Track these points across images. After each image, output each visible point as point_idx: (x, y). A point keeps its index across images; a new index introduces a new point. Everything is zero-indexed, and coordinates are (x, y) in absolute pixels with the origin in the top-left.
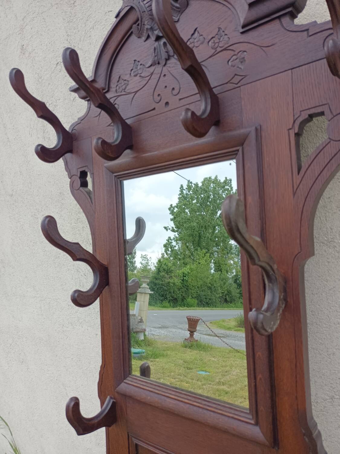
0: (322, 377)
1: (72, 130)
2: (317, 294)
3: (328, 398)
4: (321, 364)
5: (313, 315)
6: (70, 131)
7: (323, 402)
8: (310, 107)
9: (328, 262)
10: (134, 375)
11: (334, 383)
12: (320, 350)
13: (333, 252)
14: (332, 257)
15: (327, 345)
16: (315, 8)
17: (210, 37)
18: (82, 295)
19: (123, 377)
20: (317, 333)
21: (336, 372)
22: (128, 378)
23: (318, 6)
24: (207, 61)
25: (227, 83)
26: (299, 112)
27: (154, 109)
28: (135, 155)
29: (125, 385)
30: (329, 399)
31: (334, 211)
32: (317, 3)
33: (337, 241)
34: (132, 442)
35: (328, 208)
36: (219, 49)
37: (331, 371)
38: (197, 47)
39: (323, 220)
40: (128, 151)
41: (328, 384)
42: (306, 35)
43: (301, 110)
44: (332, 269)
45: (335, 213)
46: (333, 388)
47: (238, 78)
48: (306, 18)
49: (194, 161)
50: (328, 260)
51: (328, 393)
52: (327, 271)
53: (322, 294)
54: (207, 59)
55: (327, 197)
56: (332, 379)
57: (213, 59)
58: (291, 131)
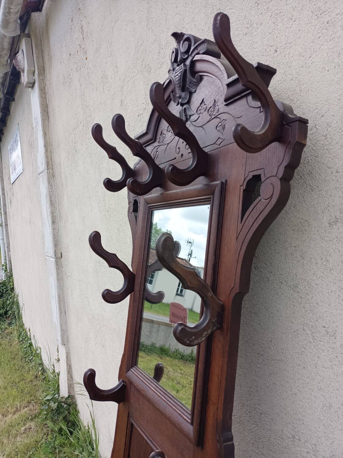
0: (286, 414)
1: (135, 168)
2: (285, 333)
3: (291, 436)
4: (287, 401)
5: (282, 352)
6: (133, 169)
7: (287, 439)
8: (254, 170)
9: (294, 305)
10: (138, 368)
11: (295, 423)
12: (286, 387)
13: (297, 297)
14: (296, 301)
15: (291, 384)
16: (290, 83)
17: (209, 107)
18: (110, 294)
19: (131, 366)
20: (284, 370)
21: (297, 412)
22: (134, 368)
23: (292, 82)
24: (206, 125)
25: (214, 144)
26: (248, 173)
27: (175, 158)
28: (162, 192)
29: (131, 372)
30: (291, 438)
31: (298, 260)
32: (291, 79)
33: (300, 287)
34: (130, 421)
35: (294, 256)
36: (213, 117)
37: (294, 411)
38: (202, 113)
39: (291, 266)
40: (158, 188)
41: (291, 423)
42: (259, 111)
43: (249, 171)
44: (296, 312)
45: (299, 261)
46: (295, 428)
47: (220, 141)
48: (284, 91)
49: (189, 202)
50: (293, 304)
51: (291, 431)
52: (293, 314)
53: (289, 335)
54: (206, 123)
55: (294, 246)
56: (294, 419)
57: (209, 124)
58: (241, 187)
